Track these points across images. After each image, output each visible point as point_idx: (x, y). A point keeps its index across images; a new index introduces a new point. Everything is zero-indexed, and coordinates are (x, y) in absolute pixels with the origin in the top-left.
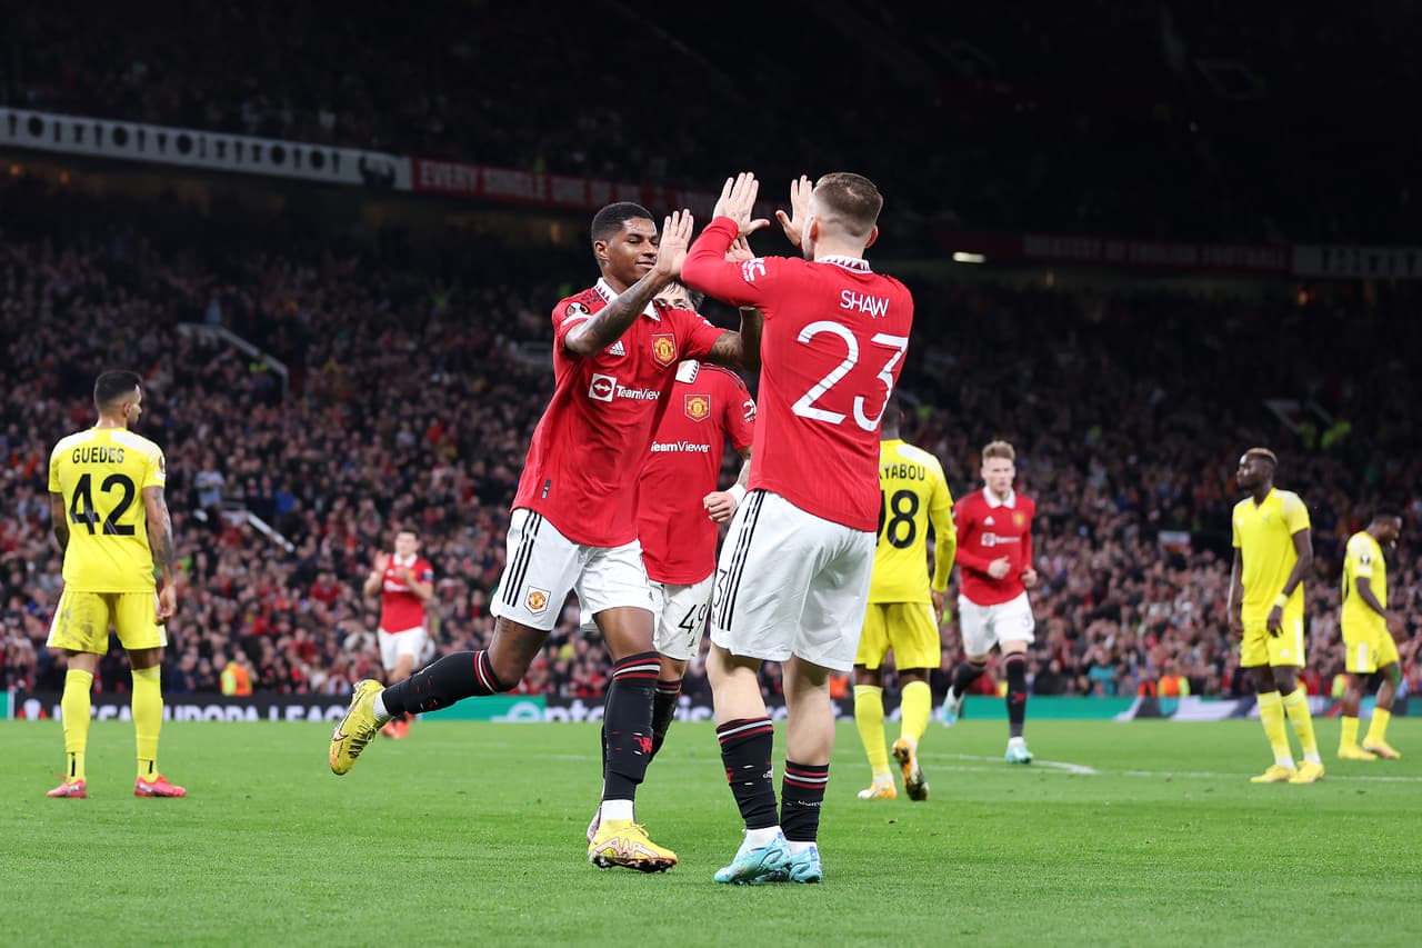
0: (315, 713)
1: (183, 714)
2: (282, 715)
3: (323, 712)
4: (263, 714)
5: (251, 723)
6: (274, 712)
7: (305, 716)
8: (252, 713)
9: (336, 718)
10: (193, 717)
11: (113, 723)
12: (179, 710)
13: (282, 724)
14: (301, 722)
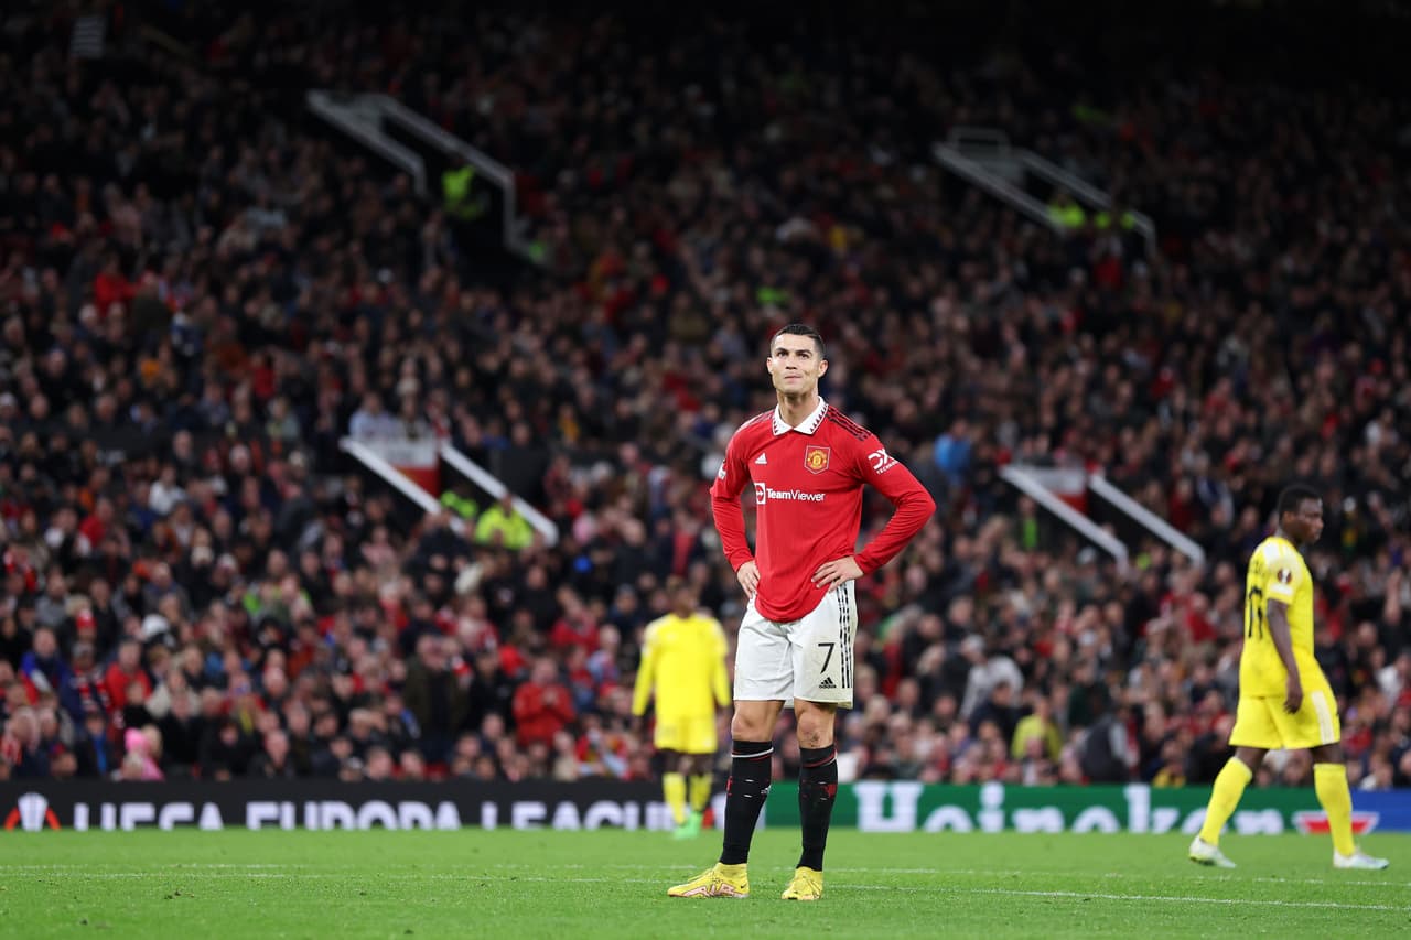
0: (567, 814)
1: (320, 817)
2: (505, 818)
3: (582, 814)
4: (470, 817)
5: (448, 832)
6: (489, 812)
7: (548, 820)
8: (448, 813)
9: (606, 823)
10: (337, 822)
11: (188, 833)
12: (311, 810)
13: (505, 833)
14: (538, 830)
